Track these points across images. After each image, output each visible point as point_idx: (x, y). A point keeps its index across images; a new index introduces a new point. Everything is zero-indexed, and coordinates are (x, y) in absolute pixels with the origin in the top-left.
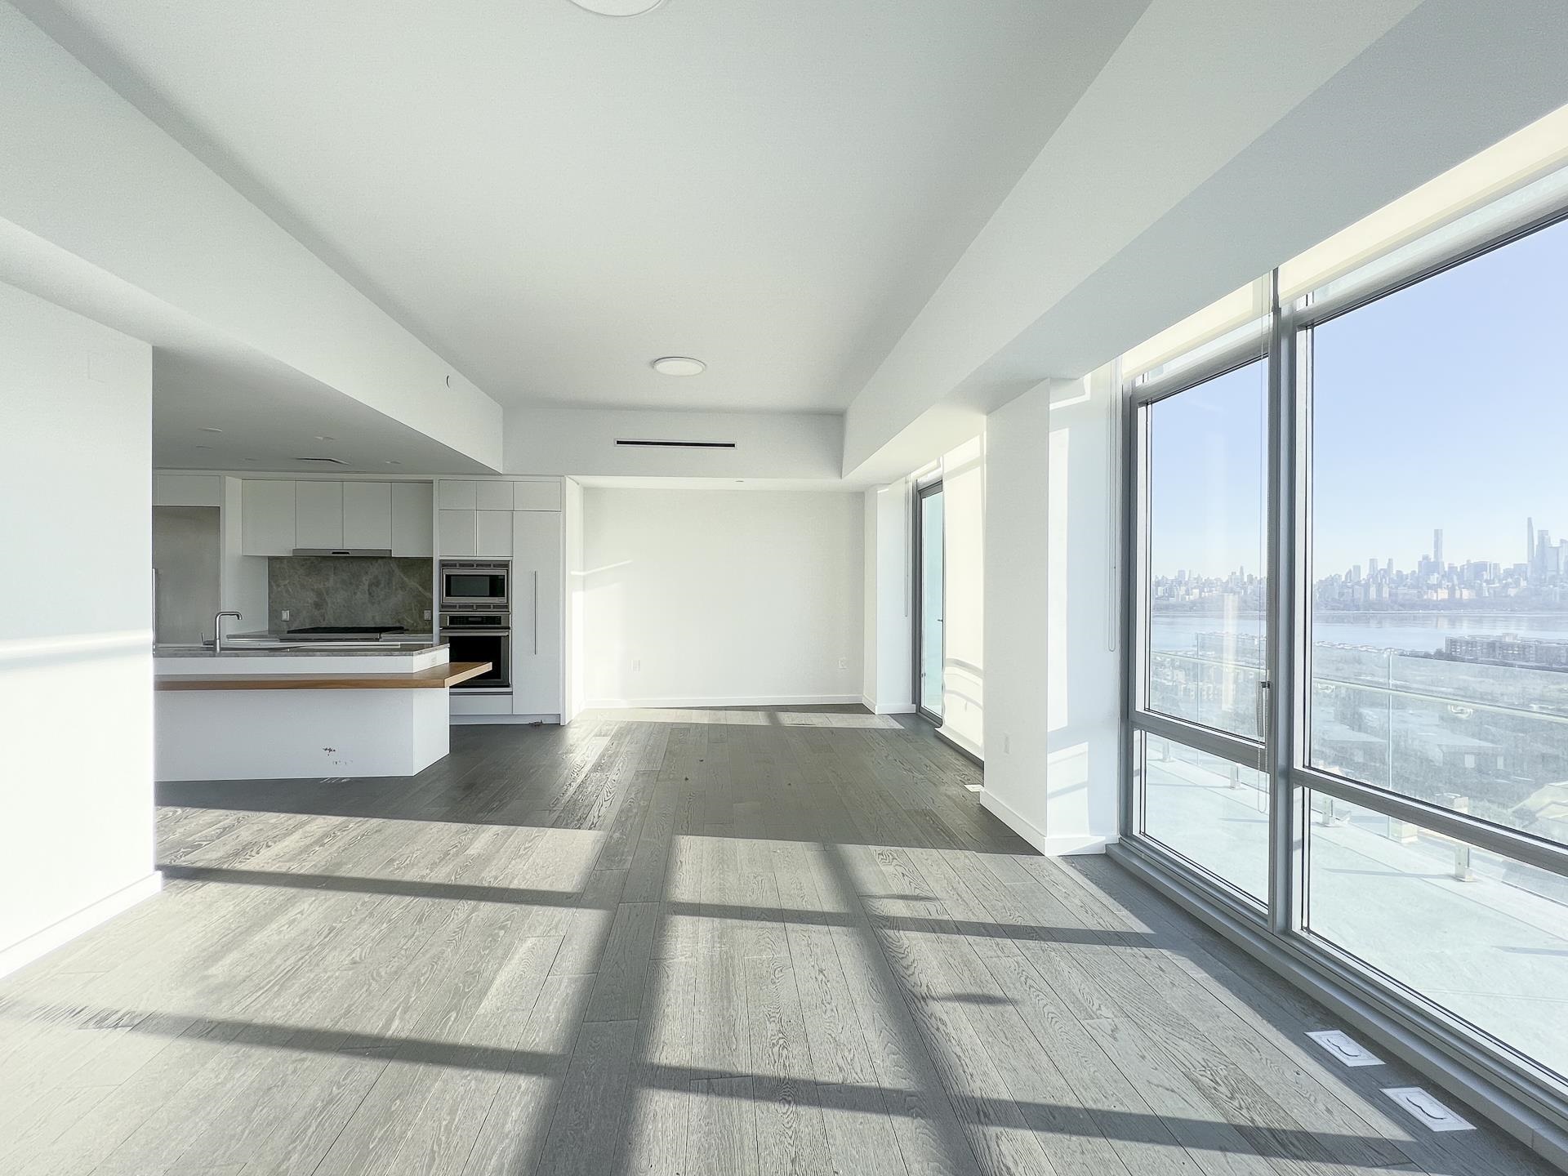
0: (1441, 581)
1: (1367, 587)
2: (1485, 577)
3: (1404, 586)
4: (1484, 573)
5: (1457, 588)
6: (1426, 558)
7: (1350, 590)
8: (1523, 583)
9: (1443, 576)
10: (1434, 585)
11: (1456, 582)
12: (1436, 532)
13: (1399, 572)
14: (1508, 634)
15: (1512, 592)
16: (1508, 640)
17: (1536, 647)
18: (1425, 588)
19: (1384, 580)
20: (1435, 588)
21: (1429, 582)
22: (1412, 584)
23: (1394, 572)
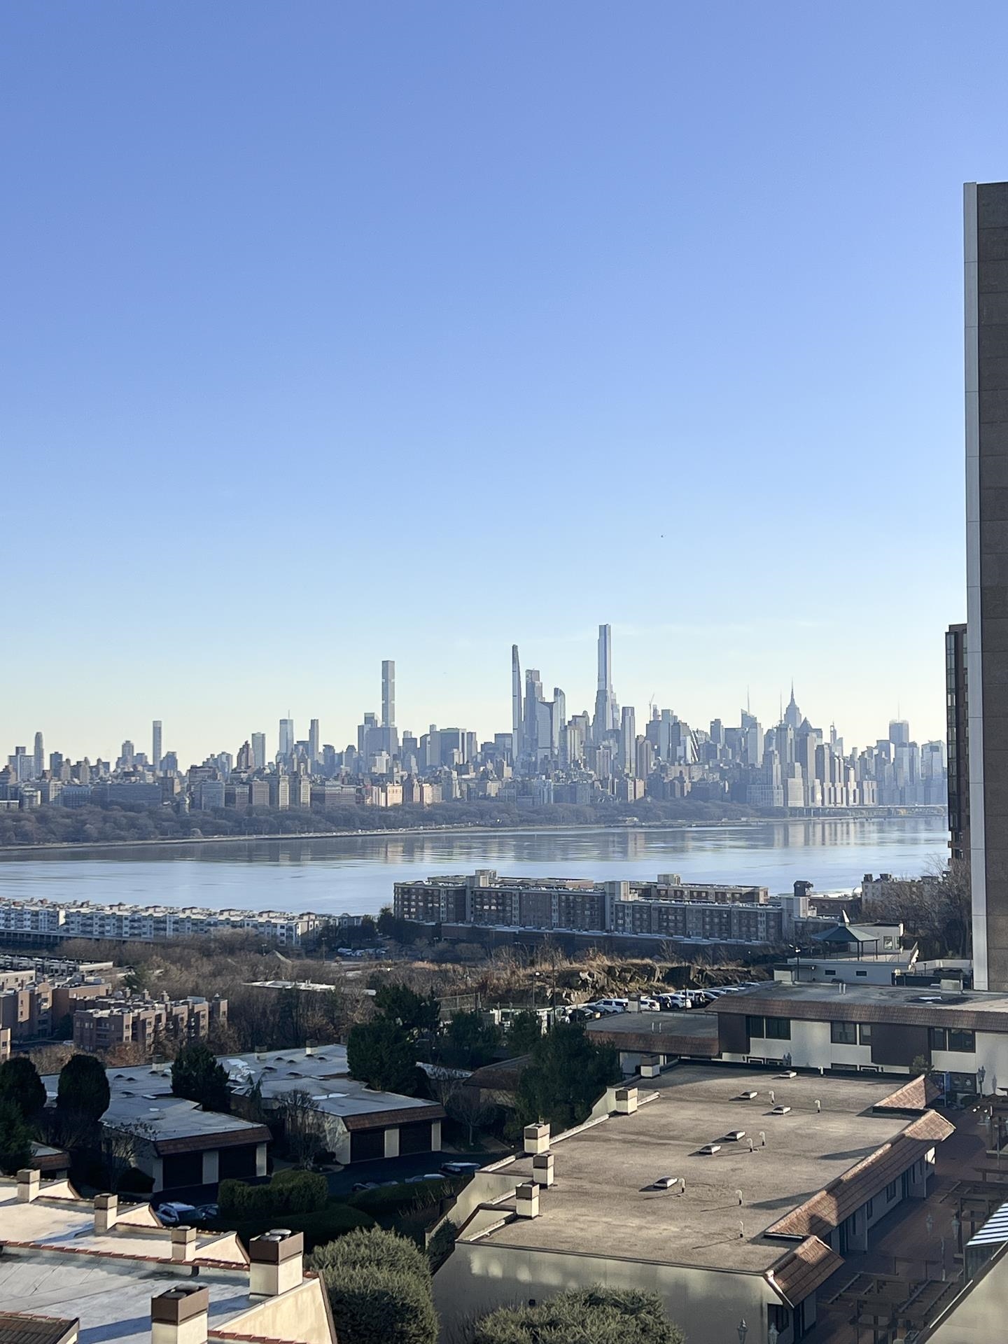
0: (391, 769)
1: (273, 779)
2: (456, 760)
3: (336, 779)
4: (455, 750)
5: (415, 782)
6: (369, 718)
7: (247, 789)
8: (508, 772)
9: (395, 757)
10: (382, 775)
11: (415, 770)
12: (386, 664)
13: (329, 748)
14: (482, 872)
15: (493, 788)
16: (483, 883)
17: (520, 894)
18: (367, 782)
19: (302, 766)
20: (381, 781)
21: (374, 770)
22: (347, 774)
23: (321, 749)
